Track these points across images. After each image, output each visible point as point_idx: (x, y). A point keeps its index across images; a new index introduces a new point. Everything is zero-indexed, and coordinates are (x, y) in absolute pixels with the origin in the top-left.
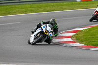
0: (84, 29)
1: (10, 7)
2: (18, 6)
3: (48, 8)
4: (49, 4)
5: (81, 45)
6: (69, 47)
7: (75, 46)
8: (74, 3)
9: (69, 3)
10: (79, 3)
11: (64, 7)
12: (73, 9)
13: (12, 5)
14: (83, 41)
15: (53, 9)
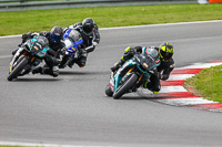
0: (214, 65)
1: (46, 14)
2: (64, 12)
3: (132, 18)
4: (135, 8)
5: (206, 101)
6: (180, 106)
7: (192, 103)
8: (191, 6)
9: (181, 7)
10: (204, 8)
11: (168, 16)
12: (189, 19)
13: (50, 11)
14: (210, 93)
15: (143, 20)
